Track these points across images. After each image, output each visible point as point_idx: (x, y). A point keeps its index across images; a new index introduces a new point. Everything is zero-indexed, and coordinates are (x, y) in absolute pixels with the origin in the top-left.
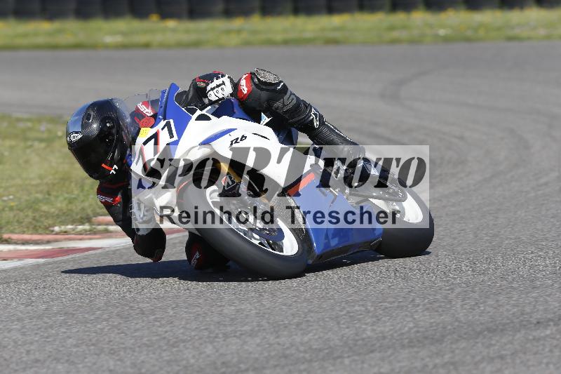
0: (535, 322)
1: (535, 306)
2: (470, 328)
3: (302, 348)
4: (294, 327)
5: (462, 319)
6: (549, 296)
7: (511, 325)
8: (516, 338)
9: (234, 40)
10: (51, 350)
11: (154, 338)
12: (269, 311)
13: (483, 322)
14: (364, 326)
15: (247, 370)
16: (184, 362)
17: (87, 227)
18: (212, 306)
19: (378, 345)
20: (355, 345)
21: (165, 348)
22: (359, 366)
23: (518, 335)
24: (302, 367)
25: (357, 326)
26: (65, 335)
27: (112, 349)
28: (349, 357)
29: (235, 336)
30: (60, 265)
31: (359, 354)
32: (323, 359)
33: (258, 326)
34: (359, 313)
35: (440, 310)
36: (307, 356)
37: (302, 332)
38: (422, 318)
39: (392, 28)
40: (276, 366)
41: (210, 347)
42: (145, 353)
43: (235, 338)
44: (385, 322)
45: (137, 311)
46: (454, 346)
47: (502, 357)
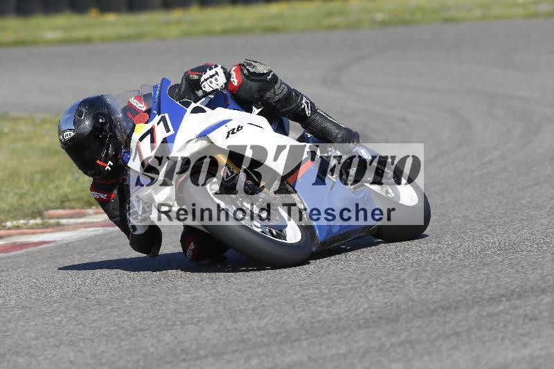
0: (488, 297)
1: (486, 283)
2: (424, 307)
3: (259, 333)
4: (250, 312)
5: (416, 298)
6: (500, 272)
7: (465, 302)
8: (470, 314)
9: (174, 31)
10: (10, 343)
11: (113, 328)
12: (225, 297)
13: (437, 300)
14: (319, 309)
15: (206, 356)
16: (144, 351)
17: (39, 221)
18: (168, 295)
19: (334, 327)
20: (312, 328)
21: (124, 337)
22: (317, 348)
23: (472, 312)
24: (261, 351)
25: (312, 308)
26: (24, 329)
27: (71, 341)
28: (306, 339)
29: (192, 323)
30: (14, 260)
31: (316, 336)
32: (281, 342)
33: (215, 312)
34: (313, 296)
35: (393, 290)
36: (265, 340)
37: (258, 316)
38: (376, 299)
39: (329, 14)
40: (235, 351)
41: (168, 335)
42: (104, 343)
43: (192, 325)
44: (339, 304)
45: (94, 302)
46: (409, 325)
47: (457, 334)
